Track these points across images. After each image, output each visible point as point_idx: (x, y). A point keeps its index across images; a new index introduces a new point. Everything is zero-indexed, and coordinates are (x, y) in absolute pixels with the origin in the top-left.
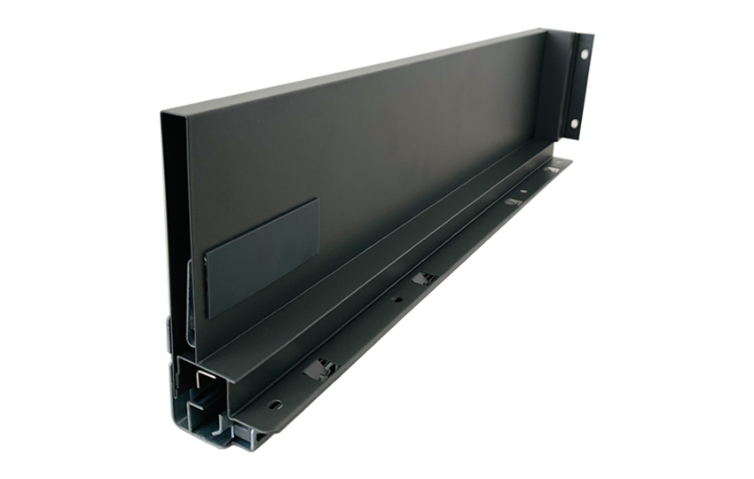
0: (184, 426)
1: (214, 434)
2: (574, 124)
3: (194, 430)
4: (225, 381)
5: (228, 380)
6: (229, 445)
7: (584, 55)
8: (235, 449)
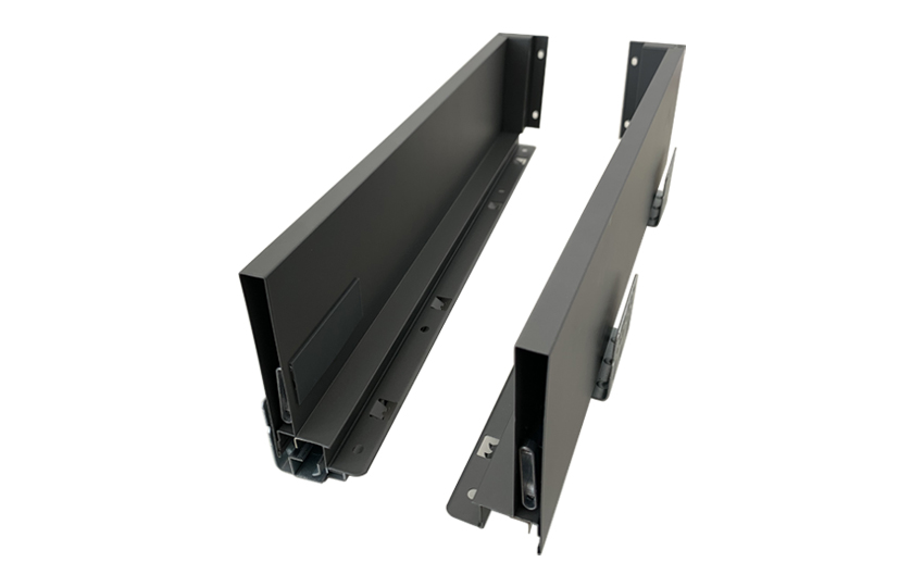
0: (287, 470)
1: (314, 475)
2: (535, 115)
3: (296, 473)
4: (321, 447)
5: (324, 446)
6: (325, 479)
7: (541, 55)
8: (330, 480)
